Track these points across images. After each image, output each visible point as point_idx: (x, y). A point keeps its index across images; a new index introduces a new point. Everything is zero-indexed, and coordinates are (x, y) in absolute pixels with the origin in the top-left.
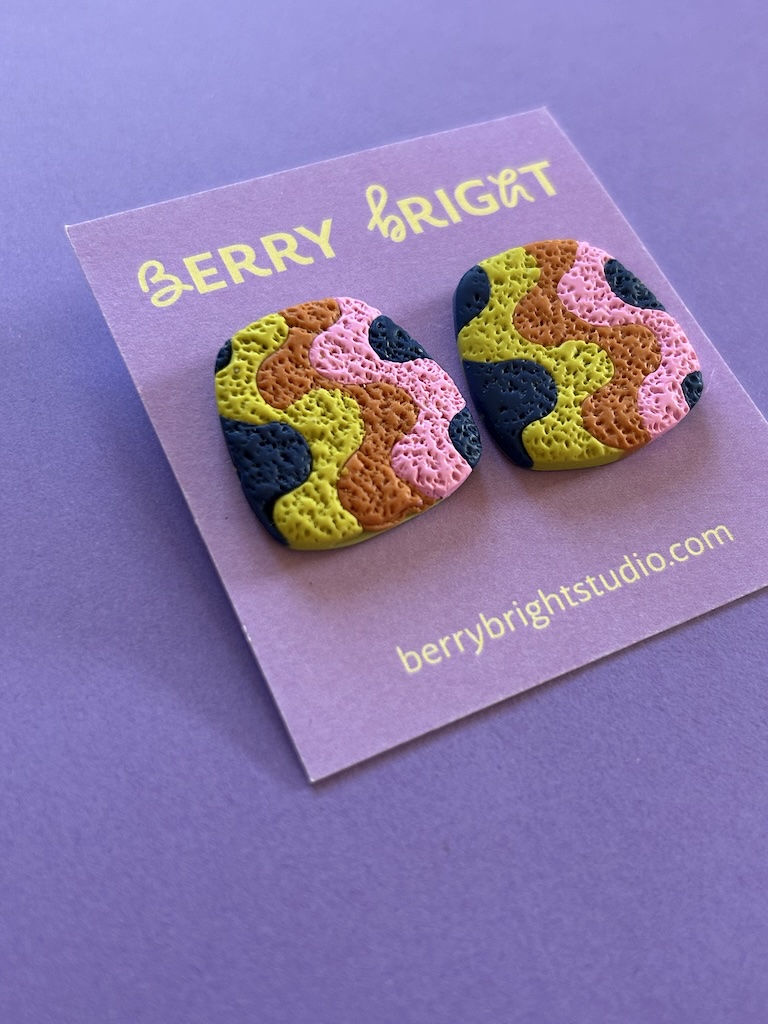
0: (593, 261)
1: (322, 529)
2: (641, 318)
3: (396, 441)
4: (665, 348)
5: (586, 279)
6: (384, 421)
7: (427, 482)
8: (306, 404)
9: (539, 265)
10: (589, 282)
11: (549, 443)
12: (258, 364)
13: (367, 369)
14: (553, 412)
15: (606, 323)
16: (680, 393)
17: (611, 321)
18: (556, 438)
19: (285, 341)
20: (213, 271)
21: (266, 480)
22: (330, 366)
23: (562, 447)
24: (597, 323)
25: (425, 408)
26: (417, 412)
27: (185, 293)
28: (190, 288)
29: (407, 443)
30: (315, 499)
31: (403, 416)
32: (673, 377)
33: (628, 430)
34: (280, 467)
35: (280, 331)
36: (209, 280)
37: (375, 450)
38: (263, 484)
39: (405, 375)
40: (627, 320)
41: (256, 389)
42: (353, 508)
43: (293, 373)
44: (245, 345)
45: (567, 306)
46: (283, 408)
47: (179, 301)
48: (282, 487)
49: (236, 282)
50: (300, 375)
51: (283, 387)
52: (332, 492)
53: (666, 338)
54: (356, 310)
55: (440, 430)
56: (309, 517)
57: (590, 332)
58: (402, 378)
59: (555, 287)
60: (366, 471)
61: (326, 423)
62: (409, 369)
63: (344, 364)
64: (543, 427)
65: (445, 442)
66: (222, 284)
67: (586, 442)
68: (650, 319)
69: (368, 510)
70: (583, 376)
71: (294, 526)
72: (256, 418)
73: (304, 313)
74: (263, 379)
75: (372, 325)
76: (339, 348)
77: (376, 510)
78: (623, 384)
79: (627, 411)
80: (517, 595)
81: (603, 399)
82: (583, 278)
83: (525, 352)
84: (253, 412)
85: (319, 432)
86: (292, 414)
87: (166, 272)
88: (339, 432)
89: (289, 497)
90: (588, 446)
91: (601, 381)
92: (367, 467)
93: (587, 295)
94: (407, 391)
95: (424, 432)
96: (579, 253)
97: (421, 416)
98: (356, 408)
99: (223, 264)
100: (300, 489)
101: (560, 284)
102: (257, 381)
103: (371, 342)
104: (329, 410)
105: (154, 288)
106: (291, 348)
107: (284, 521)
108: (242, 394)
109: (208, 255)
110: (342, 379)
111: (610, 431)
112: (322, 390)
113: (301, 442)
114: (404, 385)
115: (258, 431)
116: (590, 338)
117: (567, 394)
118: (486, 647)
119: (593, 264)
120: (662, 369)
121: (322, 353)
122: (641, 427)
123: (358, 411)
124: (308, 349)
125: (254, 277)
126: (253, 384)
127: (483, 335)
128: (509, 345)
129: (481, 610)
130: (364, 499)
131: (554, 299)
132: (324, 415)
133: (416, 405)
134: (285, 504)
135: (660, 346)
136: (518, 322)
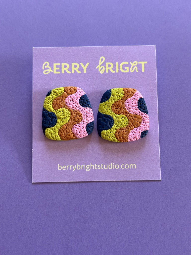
0: (137, 97)
1: (52, 137)
2: (141, 114)
3: (75, 124)
4: (142, 123)
5: (133, 101)
6: (74, 119)
7: (77, 135)
8: (60, 110)
9: (124, 94)
10: (133, 102)
11: (106, 136)
12: (54, 98)
13: (75, 107)
14: (110, 130)
15: (132, 113)
16: (140, 134)
17: (133, 113)
18: (108, 135)
19: (62, 95)
20: (58, 69)
21: (46, 124)
22: (68, 103)
23: (108, 138)
24: (130, 112)
25: (84, 119)
26: (82, 119)
27: (51, 72)
28: (52, 71)
29: (77, 125)
30: (53, 131)
31: (78, 119)
32: (140, 130)
33: (124, 139)
34: (50, 122)
35: (62, 92)
36: (57, 71)
37: (70, 125)
38: (45, 124)
39: (83, 111)
40: (137, 114)
41: (52, 104)
42: (60, 135)
43: (60, 102)
44: (53, 93)
45: (125, 106)
46: (55, 110)
47: (49, 74)
48: (48, 126)
49: (62, 73)
50: (61, 104)
51: (57, 105)
52: (57, 131)
53: (144, 121)
54: (80, 92)
55: (85, 125)
56: (51, 134)
57: (127, 114)
58: (82, 111)
59: (125, 101)
60: (66, 129)
61: (62, 116)
62: (85, 109)
63: (71, 104)
64: (106, 132)
65: (85, 128)
66: (59, 73)
67: (113, 138)
68: (143, 115)
69: (63, 137)
70: (120, 123)
71: (47, 135)
72: (49, 110)
73: (69, 89)
74: (54, 102)
75: (82, 96)
76: (72, 100)
77: (65, 137)
78: (128, 128)
79: (126, 135)
80: (86, 163)
81: (122, 130)
82: (132, 100)
83: (111, 114)
84: (49, 109)
85: (60, 118)
86: (56, 112)
87: (49, 66)
88: (64, 119)
89: (49, 129)
90: (113, 139)
91: (124, 126)
92: (66, 128)
93: (131, 105)
94: (82, 114)
95: (81, 125)
96: (135, 94)
97: (82, 121)
98: (70, 114)
99: (61, 67)
100: (51, 128)
101: (126, 101)
102: (53, 102)
103: (80, 100)
104: (64, 113)
105: (45, 69)
106: (62, 97)
107: (46, 133)
108: (49, 104)
109: (59, 64)
110: (70, 107)
111: (120, 138)
112: (65, 108)
113: (56, 118)
114: (82, 113)
115: (48, 113)
116: (127, 115)
117: (114, 126)
118: (75, 171)
119: (136, 98)
120: (139, 128)
121: (68, 100)
122: (127, 139)
123: (70, 115)
124: (66, 98)
125: (66, 73)
126: (51, 102)
127: (104, 107)
128: (108, 111)
129: (78, 163)
130: (63, 134)
131: (123, 103)
132: (62, 114)
133: (82, 118)
134: (47, 130)
135: (142, 122)
136: (113, 106)
